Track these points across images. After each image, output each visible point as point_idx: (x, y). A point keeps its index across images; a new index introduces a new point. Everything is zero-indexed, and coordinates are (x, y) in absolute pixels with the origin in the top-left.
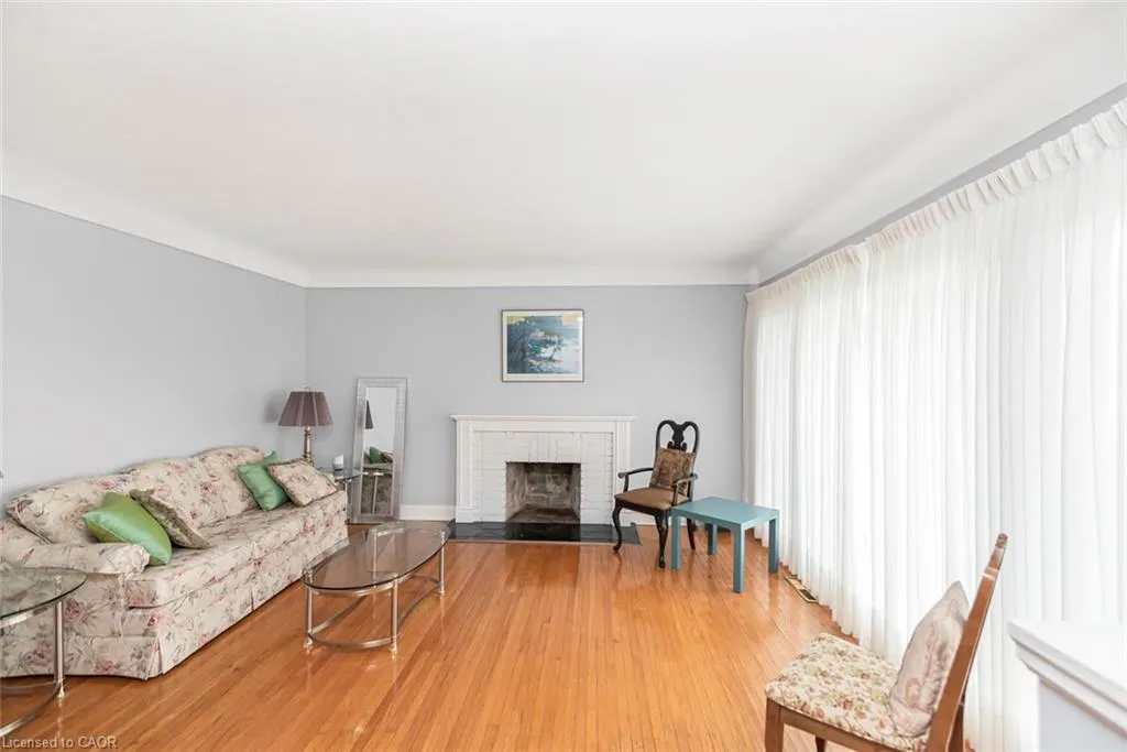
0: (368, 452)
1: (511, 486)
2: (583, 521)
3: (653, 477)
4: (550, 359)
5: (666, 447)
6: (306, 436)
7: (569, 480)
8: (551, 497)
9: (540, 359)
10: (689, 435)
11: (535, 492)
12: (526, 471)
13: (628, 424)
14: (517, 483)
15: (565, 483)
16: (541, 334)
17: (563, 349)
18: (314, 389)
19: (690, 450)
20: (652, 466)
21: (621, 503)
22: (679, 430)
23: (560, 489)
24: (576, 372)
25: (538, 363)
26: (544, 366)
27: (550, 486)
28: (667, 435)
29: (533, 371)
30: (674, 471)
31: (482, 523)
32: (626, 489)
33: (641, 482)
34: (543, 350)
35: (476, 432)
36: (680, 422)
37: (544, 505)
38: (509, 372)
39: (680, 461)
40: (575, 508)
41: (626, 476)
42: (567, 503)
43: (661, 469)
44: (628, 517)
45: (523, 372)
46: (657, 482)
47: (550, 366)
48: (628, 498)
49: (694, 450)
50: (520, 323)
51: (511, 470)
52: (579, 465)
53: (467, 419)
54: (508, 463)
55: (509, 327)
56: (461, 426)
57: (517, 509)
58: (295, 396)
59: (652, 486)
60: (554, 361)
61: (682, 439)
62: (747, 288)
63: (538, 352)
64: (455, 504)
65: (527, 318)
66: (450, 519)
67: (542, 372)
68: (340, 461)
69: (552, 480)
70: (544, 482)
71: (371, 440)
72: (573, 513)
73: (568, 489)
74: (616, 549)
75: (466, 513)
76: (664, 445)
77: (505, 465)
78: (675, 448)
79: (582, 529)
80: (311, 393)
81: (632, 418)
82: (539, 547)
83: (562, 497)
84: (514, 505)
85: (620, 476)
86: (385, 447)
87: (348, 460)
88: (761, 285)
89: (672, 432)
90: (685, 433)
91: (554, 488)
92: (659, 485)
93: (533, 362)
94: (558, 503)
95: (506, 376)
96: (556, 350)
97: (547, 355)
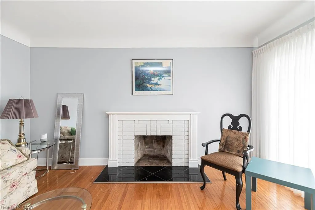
1: (137, 147)
2: (174, 164)
3: (220, 145)
4: (156, 84)
6: (21, 124)
7: (164, 142)
8: (155, 150)
9: (150, 84)
10: (243, 122)
11: (148, 148)
12: (145, 140)
13: (196, 116)
14: (140, 144)
15: (162, 143)
16: (152, 71)
17: (163, 79)
19: (244, 130)
20: (220, 139)
21: (205, 162)
22: (235, 120)
23: (160, 147)
25: (150, 86)
26: (153, 87)
27: (155, 145)
28: (228, 122)
29: (149, 90)
30: (236, 143)
31: (122, 167)
32: (206, 153)
33: (214, 148)
34: (153, 79)
35: (119, 120)
36: (236, 114)
37: (152, 154)
38: (135, 91)
39: (239, 137)
40: (168, 155)
41: (206, 145)
42: (163, 153)
43: (226, 142)
44: (207, 169)
45: (143, 90)
46: (224, 149)
47: (157, 87)
48: (207, 158)
49: (249, 131)
50: (141, 66)
51: (137, 139)
52: (171, 137)
53: (114, 114)
54: (135, 136)
55: (136, 68)
56: (111, 117)
57: (139, 158)
59: (220, 151)
60: (158, 85)
61: (239, 124)
63: (150, 80)
64: (108, 157)
65: (145, 64)
66: (106, 165)
67: (152, 90)
68: (45, 137)
69: (156, 143)
70: (152, 143)
73: (164, 147)
74: (202, 188)
75: (114, 162)
76: (226, 127)
77: (134, 137)
78: (232, 129)
80: (21, 100)
83: (161, 150)
84: (138, 156)
85: (203, 145)
89: (231, 120)
90: (240, 121)
92: (226, 150)
93: (148, 85)
94: (159, 153)
95: (134, 93)
96: (159, 79)
97: (155, 82)
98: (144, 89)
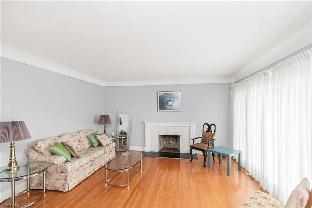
0: (121, 131)
1: (160, 142)
2: (181, 152)
3: (202, 140)
4: (171, 105)
5: (206, 131)
6: (105, 127)
7: (177, 140)
8: (171, 145)
9: (168, 106)
10: (213, 128)
11: (167, 143)
12: (164, 137)
13: (194, 124)
14: (162, 141)
15: (175, 141)
16: (168, 99)
17: (175, 102)
18: (107, 114)
19: (213, 132)
20: (201, 137)
21: (192, 147)
22: (210, 126)
23: (174, 143)
24: (179, 109)
25: (168, 107)
26: (169, 107)
27: (171, 142)
28: (206, 128)
29: (167, 109)
30: (208, 138)
31: (152, 152)
32: (194, 143)
33: (198, 141)
34: (169, 103)
35: (150, 126)
36: (210, 124)
37: (170, 147)
39: (210, 135)
40: (178, 148)
41: (194, 139)
42: (176, 147)
43: (204, 138)
44: (194, 151)
45: (163, 109)
46: (203, 142)
47: (171, 107)
48: (194, 146)
49: (215, 132)
50: (163, 95)
51: (160, 137)
52: (179, 136)
53: (148, 123)
54: (159, 135)
55: (159, 96)
56: (146, 124)
57: (162, 148)
58: (102, 116)
59: (202, 142)
61: (211, 129)
62: (231, 84)
63: (167, 104)
64: (144, 147)
65: (164, 94)
66: (143, 150)
67: (169, 109)
68: (113, 134)
69: (172, 140)
70: (169, 140)
71: (122, 128)
72: (178, 150)
73: (176, 143)
74: (191, 161)
75: (147, 149)
76: (205, 130)
77: (158, 136)
79: (181, 154)
80: (106, 115)
81: (195, 122)
82: (168, 159)
83: (175, 145)
84: (161, 147)
85: (192, 139)
86: (125, 130)
87: (116, 133)
88: (235, 83)
89: (208, 127)
90: (211, 127)
91: (172, 143)
92: (204, 142)
93: (167, 106)
94: (173, 147)
95: (159, 110)
96: (173, 103)
97: (170, 104)
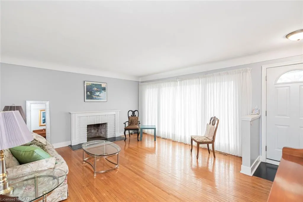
2: (108, 137)
3: (129, 123)
4: (98, 96)
5: (130, 116)
8: (93, 134)
10: (136, 113)
13: (119, 112)
16: (96, 89)
17: (102, 93)
19: (137, 116)
22: (133, 112)
23: (96, 131)
24: (105, 99)
25: (95, 97)
26: (97, 97)
27: (93, 131)
28: (131, 114)
29: (94, 99)
30: (135, 121)
32: (125, 126)
34: (96, 93)
35: (78, 117)
36: (134, 110)
38: (87, 99)
39: (136, 119)
41: (125, 123)
43: (131, 121)
47: (99, 97)
48: (126, 128)
49: (138, 116)
50: (90, 85)
52: (107, 123)
53: (74, 113)
55: (87, 86)
56: (73, 116)
60: (99, 96)
63: (94, 93)
64: (71, 140)
65: (92, 84)
67: (96, 99)
70: (91, 130)
73: (97, 131)
74: (125, 140)
75: (75, 142)
77: (87, 126)
78: (133, 116)
81: (120, 110)
83: (96, 133)
90: (135, 113)
93: (93, 96)
94: (95, 135)
95: (86, 100)
96: (100, 93)
97: (98, 95)
98: (92, 98)
